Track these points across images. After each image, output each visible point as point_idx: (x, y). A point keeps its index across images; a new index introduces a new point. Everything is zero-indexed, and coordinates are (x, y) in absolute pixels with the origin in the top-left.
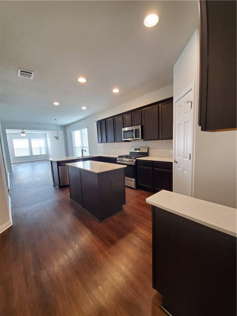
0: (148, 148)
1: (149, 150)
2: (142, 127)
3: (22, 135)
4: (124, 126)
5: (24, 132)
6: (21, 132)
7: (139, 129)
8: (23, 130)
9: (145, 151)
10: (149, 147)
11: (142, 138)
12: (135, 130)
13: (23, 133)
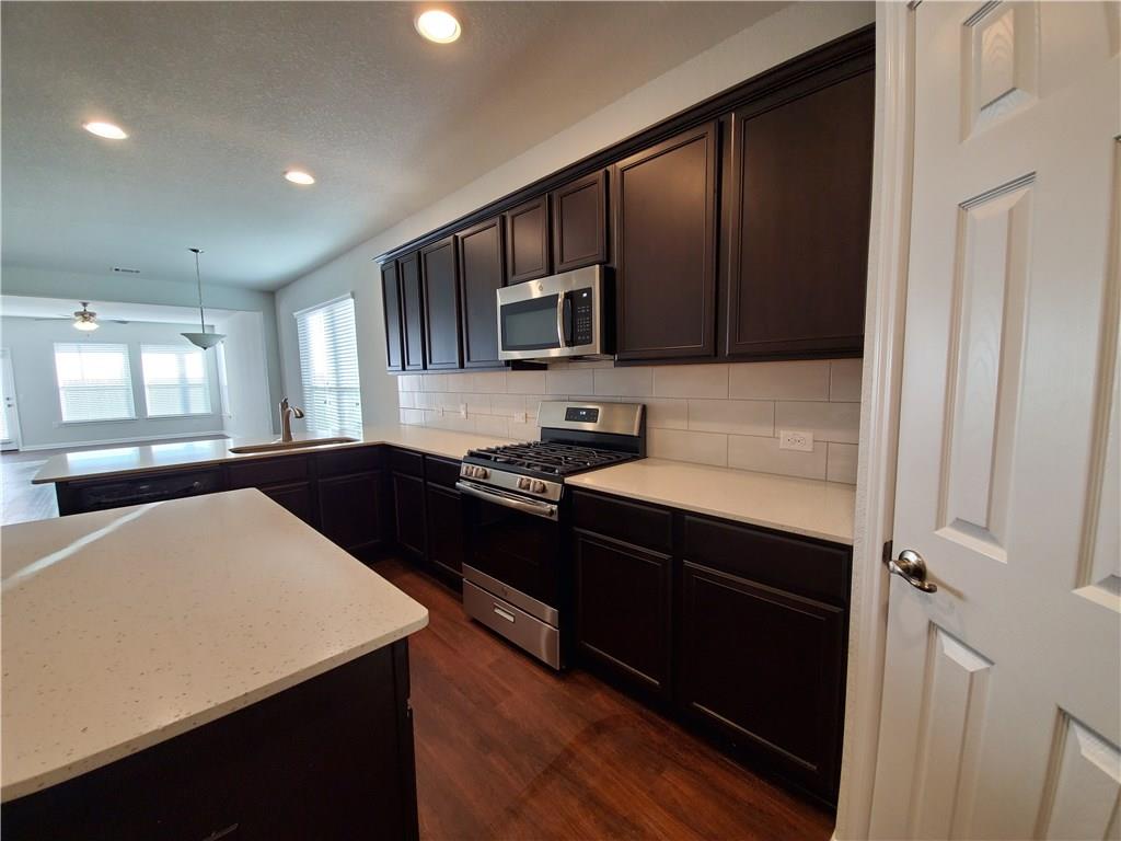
0: (644, 408)
1: (650, 423)
2: (609, 279)
3: (81, 326)
4: (511, 278)
5: (92, 315)
6: (77, 314)
7: (589, 291)
8: (85, 305)
9: (626, 425)
10: (646, 401)
11: (609, 346)
12: (568, 296)
13: (85, 316)
